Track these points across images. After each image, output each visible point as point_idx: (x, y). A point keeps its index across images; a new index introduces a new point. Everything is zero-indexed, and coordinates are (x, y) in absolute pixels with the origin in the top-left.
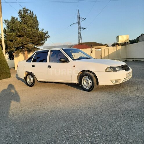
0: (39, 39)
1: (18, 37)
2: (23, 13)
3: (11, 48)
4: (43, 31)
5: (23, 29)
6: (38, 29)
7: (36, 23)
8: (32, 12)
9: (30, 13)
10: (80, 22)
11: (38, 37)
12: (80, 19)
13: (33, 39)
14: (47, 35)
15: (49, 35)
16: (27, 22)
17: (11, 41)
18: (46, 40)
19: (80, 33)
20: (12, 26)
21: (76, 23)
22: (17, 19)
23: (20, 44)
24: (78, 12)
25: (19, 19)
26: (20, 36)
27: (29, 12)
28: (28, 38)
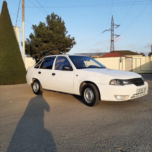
0: (64, 46)
1: (43, 43)
2: (51, 19)
3: (37, 54)
4: (69, 37)
5: (49, 35)
6: (64, 35)
7: (63, 29)
8: (60, 18)
9: (58, 19)
10: (113, 29)
11: (63, 43)
12: (113, 26)
13: (58, 45)
14: (73, 41)
15: (75, 41)
16: (54, 28)
17: (37, 46)
18: (72, 47)
19: (113, 41)
20: (39, 31)
21: (109, 30)
22: (45, 24)
23: (45, 49)
24: (112, 18)
25: (47, 25)
26: (45, 42)
27: (57, 17)
28: (54, 44)
